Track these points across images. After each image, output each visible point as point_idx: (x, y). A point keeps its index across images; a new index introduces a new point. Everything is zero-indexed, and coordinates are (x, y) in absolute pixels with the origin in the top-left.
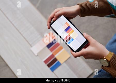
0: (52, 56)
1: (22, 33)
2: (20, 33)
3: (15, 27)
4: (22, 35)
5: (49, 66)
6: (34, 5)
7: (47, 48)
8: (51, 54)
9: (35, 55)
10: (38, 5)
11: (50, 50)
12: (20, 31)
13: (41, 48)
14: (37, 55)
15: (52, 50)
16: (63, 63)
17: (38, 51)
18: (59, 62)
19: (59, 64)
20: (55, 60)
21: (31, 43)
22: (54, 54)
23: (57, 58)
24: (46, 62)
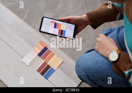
0: (45, 63)
1: (12, 46)
2: (10, 46)
5: (42, 74)
6: (22, 18)
7: (38, 57)
9: (27, 65)
10: (25, 17)
13: (33, 58)
14: (29, 66)
15: (43, 58)
16: (56, 69)
17: (30, 61)
18: (52, 69)
19: (53, 71)
20: (49, 67)
21: (21, 55)
23: (50, 65)
24: (38, 70)
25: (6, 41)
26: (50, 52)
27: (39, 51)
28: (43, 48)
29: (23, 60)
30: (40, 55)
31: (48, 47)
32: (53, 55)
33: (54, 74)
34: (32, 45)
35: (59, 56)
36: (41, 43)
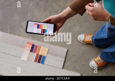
0: (37, 55)
1: (9, 53)
2: (8, 54)
3: (2, 53)
4: (10, 55)
5: (39, 62)
6: (6, 32)
7: (31, 53)
8: (35, 55)
9: (26, 61)
10: (8, 31)
11: (34, 52)
12: (7, 53)
13: (28, 55)
14: (28, 61)
15: (35, 52)
16: (47, 55)
17: (27, 58)
18: (44, 56)
19: (45, 57)
20: (41, 56)
21: (19, 56)
22: (38, 53)
23: (41, 54)
24: (35, 61)
25: (3, 52)
26: (37, 46)
27: (30, 49)
28: (31, 46)
29: (22, 59)
30: (31, 51)
31: (34, 44)
32: (40, 47)
33: (46, 59)
34: (23, 47)
35: (45, 46)
36: (28, 43)
